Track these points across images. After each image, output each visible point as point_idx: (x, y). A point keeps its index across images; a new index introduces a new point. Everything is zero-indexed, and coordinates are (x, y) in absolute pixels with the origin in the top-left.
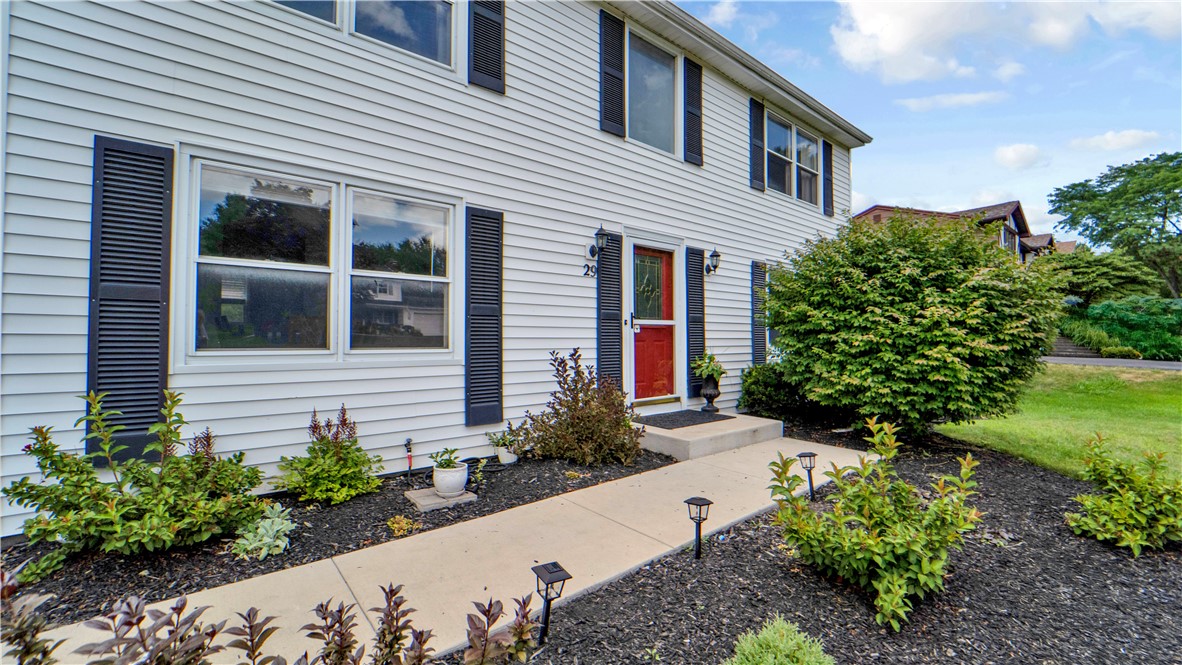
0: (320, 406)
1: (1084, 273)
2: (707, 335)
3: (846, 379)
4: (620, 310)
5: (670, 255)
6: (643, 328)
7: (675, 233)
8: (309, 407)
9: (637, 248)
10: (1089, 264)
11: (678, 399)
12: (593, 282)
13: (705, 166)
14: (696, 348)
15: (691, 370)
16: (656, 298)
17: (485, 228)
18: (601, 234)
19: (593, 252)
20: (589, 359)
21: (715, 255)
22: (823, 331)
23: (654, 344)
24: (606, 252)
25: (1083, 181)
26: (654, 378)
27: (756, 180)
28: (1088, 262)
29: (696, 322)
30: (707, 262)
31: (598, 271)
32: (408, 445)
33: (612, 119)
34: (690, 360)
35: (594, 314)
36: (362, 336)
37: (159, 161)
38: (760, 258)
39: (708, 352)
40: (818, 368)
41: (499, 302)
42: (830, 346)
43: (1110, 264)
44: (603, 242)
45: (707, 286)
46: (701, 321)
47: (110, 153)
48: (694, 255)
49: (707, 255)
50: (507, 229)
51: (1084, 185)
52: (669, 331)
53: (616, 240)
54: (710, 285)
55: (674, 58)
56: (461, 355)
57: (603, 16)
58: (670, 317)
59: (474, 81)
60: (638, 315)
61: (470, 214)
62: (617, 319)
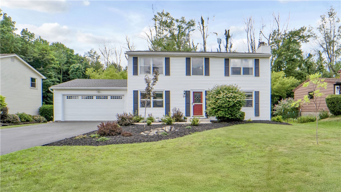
0: (149, 113)
4: (190, 101)
5: (201, 92)
6: (195, 104)
7: (202, 88)
9: (194, 92)
11: (203, 117)
12: (185, 98)
13: (210, 75)
15: (205, 111)
16: (199, 99)
18: (186, 91)
19: (185, 94)
24: (187, 94)
26: (199, 113)
27: (226, 75)
31: (186, 96)
32: (159, 118)
33: (188, 74)
35: (185, 103)
36: (155, 106)
37: (137, 91)
41: (170, 102)
48: (207, 92)
50: (171, 93)
53: (189, 91)
55: (203, 58)
56: (165, 109)
57: (187, 58)
58: (202, 103)
59: (166, 75)
60: (194, 102)
61: (166, 91)
62: (189, 103)
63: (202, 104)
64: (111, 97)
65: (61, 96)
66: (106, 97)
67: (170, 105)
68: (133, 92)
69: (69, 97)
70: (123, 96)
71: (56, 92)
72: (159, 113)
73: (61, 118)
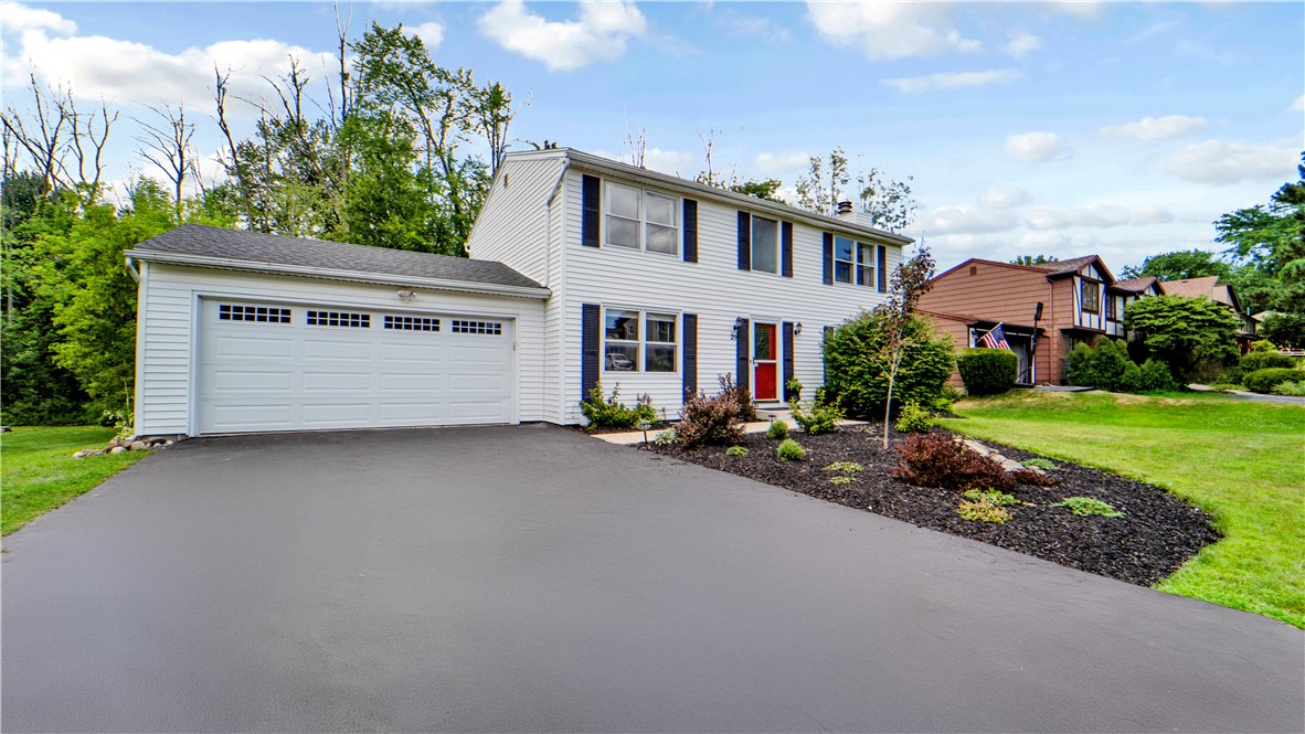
0: (640, 392)
1: (1164, 317)
2: (795, 368)
3: (852, 388)
4: (748, 355)
5: (774, 326)
6: (759, 364)
7: (776, 314)
8: (636, 392)
9: (756, 324)
10: (1172, 308)
11: (778, 402)
12: (735, 343)
13: (794, 277)
14: (789, 374)
15: (785, 387)
16: (766, 348)
17: (691, 320)
18: (739, 320)
19: (735, 328)
20: (734, 377)
21: (799, 325)
22: (843, 365)
23: (766, 374)
24: (741, 329)
25: (1252, 207)
26: (766, 391)
27: (827, 279)
28: (1170, 307)
29: (788, 361)
30: (795, 329)
31: (738, 337)
32: (663, 410)
33: (744, 263)
34: (785, 381)
35: (735, 357)
36: (651, 366)
37: (597, 308)
38: (829, 324)
39: (795, 377)
40: (843, 384)
41: (696, 353)
42: (846, 372)
43: (1191, 308)
44: (739, 324)
45: (795, 342)
46: (791, 360)
47: (586, 308)
48: (788, 326)
49: (795, 325)
50: (698, 321)
51: (1254, 212)
52: (773, 366)
53: (746, 322)
54: (797, 341)
55: (776, 222)
56: (681, 376)
57: (740, 213)
58: (774, 359)
59: (686, 259)
60: (757, 357)
61: (685, 316)
62: (746, 359)
63: (774, 364)
64: (456, 323)
65: (188, 302)
66: (429, 324)
67: (696, 363)
68: (581, 311)
69: (232, 312)
70: (504, 324)
71: (154, 276)
72: (664, 393)
73: (185, 423)
